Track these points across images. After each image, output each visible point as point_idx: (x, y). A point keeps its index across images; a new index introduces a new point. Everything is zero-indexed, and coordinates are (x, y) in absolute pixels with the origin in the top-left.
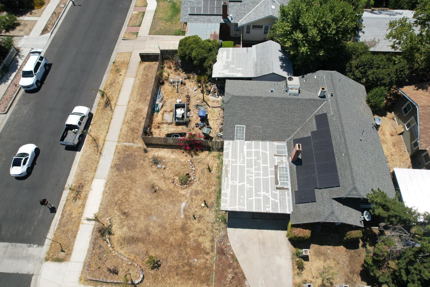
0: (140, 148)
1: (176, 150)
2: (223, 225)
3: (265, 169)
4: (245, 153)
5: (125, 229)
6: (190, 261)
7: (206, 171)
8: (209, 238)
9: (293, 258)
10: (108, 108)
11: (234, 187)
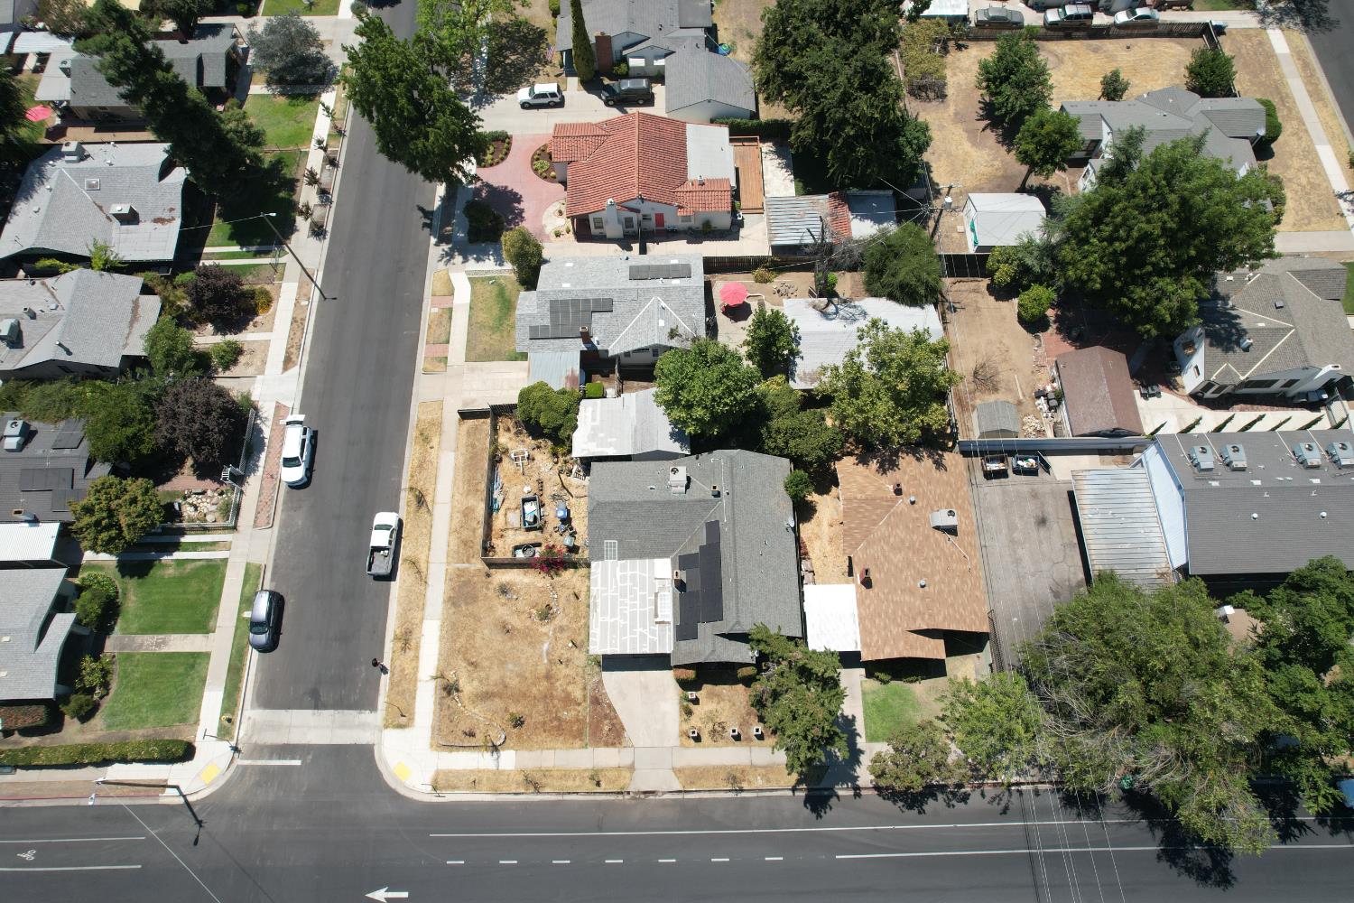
0: (480, 570)
1: (531, 571)
2: (597, 669)
3: (643, 598)
4: (618, 578)
5: (476, 683)
6: (559, 715)
7: (572, 598)
8: (580, 686)
9: (680, 703)
10: (424, 509)
11: (604, 625)
